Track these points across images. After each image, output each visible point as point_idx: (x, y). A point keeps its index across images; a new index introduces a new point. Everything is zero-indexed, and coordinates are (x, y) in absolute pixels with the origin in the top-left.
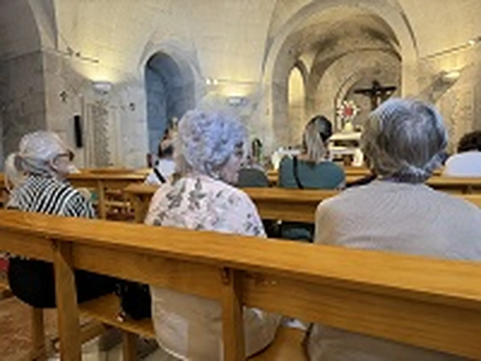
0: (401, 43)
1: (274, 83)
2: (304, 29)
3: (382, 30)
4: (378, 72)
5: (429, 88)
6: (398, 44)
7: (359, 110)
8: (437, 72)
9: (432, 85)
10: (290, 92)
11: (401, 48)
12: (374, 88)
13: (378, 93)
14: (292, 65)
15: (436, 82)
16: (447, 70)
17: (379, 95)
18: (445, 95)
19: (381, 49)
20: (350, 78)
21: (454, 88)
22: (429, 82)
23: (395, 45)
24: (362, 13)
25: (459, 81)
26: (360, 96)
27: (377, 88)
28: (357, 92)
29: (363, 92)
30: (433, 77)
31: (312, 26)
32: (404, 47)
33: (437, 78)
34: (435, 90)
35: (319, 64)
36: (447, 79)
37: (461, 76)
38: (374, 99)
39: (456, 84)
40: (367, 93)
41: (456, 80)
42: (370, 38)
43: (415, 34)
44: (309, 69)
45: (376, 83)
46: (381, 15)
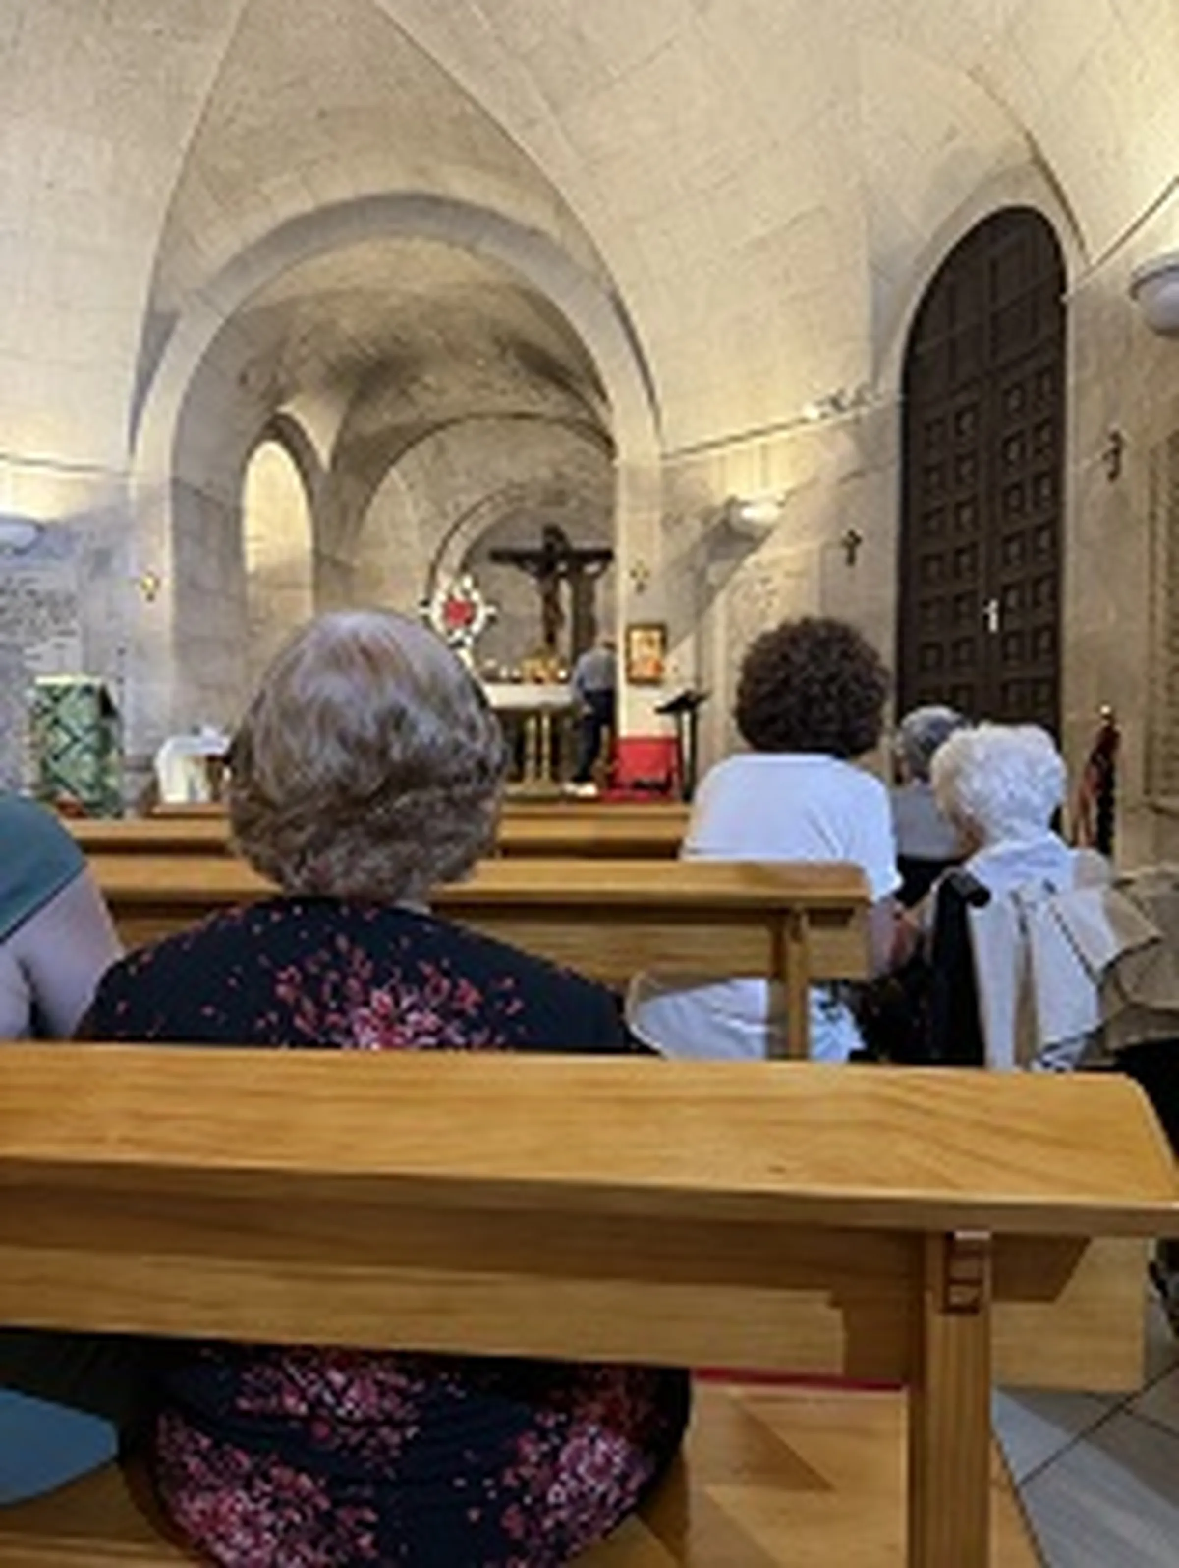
0: (611, 394)
1: (176, 482)
2: (292, 303)
3: (557, 349)
4: (558, 498)
5: (694, 548)
6: (604, 397)
7: (491, 610)
8: (718, 500)
9: (705, 538)
10: (251, 526)
11: (610, 409)
12: (549, 547)
13: (562, 567)
14: (256, 428)
15: (715, 529)
16: (743, 496)
17: (563, 575)
18: (740, 575)
19: (561, 421)
20: (474, 509)
21: (765, 554)
22: (696, 528)
23: (596, 401)
24: (492, 277)
25: (777, 534)
26: (506, 572)
27: (559, 547)
28: (497, 557)
29: (519, 559)
30: (707, 515)
31: (323, 298)
32: (618, 409)
33: (715, 521)
34: (712, 557)
35: (360, 439)
36: (748, 523)
37: (782, 517)
38: (549, 584)
39: (770, 541)
40: (528, 563)
41: (768, 531)
42: (523, 373)
43: (653, 368)
44: (324, 455)
45: (553, 533)
46: (552, 295)
